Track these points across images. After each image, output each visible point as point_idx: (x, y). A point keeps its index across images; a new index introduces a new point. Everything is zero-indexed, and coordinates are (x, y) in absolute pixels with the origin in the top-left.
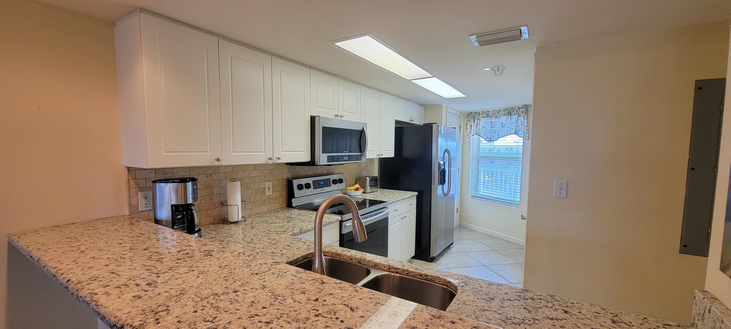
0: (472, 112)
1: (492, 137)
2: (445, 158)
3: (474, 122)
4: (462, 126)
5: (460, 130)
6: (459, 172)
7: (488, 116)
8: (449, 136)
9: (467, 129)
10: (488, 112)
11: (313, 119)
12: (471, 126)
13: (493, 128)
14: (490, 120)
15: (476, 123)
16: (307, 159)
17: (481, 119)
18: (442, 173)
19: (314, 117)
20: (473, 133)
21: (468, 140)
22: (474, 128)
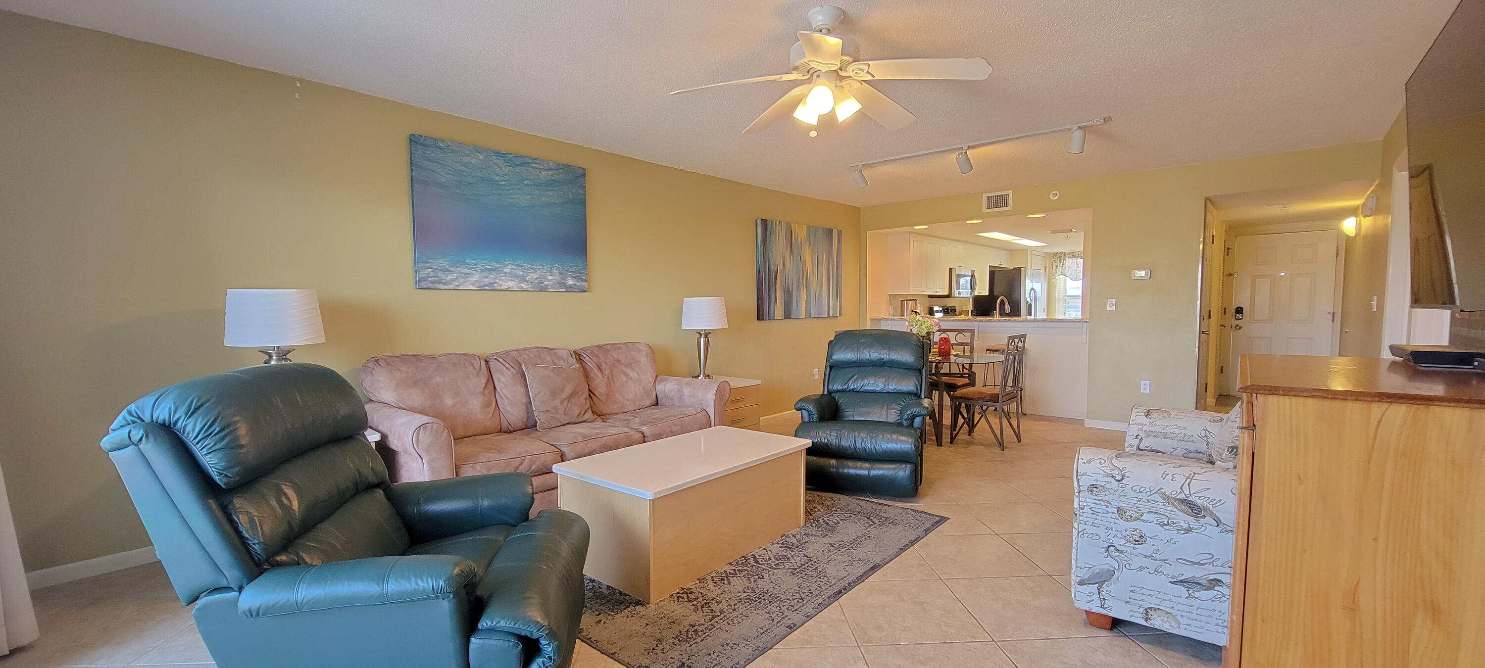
0: (1057, 253)
1: (1078, 277)
2: (1031, 295)
3: (1060, 262)
4: (1047, 266)
5: (1045, 271)
6: (1044, 311)
7: (1074, 257)
8: (1035, 277)
9: (1052, 269)
10: (1074, 252)
11: (951, 270)
12: (1057, 266)
13: (1078, 269)
14: (1076, 260)
15: (1062, 263)
16: (947, 293)
17: (1067, 259)
18: (1030, 307)
19: (952, 268)
20: (1059, 273)
21: (1054, 280)
22: (1060, 269)
